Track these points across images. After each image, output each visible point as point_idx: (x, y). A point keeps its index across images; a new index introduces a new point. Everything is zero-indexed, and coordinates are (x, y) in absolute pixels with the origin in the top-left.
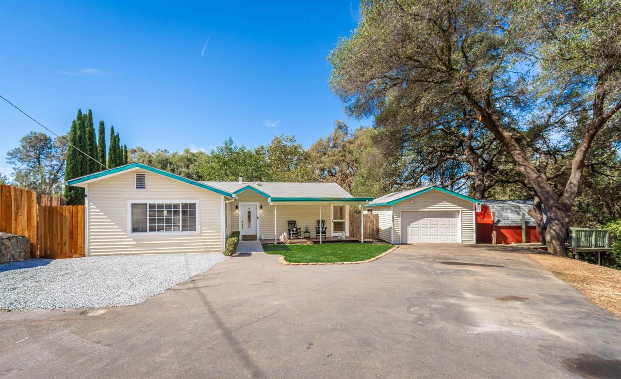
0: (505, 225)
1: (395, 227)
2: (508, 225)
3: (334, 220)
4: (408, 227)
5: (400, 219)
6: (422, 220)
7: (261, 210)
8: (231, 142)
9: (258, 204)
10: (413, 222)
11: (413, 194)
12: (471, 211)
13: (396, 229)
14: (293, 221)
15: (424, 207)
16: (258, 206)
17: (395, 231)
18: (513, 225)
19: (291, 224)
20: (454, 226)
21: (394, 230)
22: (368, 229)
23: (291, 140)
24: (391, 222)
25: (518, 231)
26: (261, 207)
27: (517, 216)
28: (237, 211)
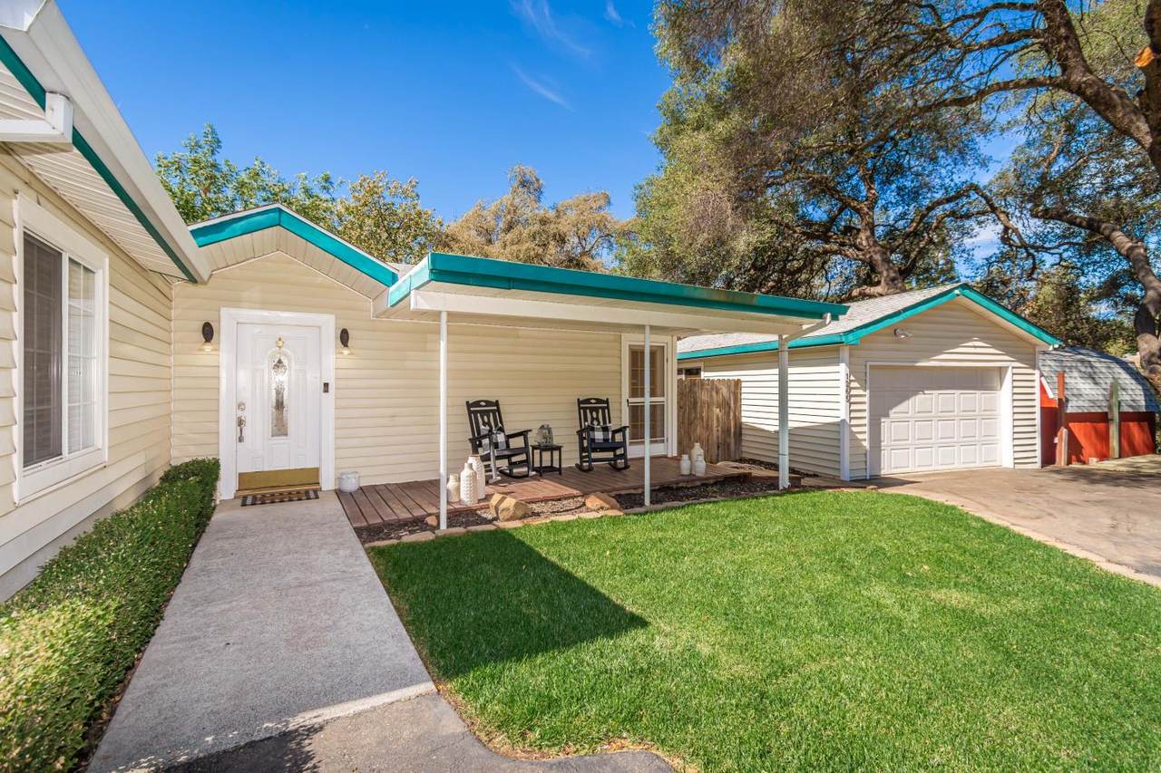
0: (1080, 411)
1: (853, 422)
2: (1086, 411)
3: (631, 400)
4: (883, 420)
5: (867, 393)
6: (919, 398)
7: (346, 352)
8: (216, 144)
9: (329, 324)
10: (896, 405)
11: (905, 310)
12: (1030, 371)
13: (854, 429)
14: (488, 403)
15: (931, 353)
16: (331, 335)
17: (853, 437)
18: (1093, 411)
19: (483, 413)
20: (990, 415)
21: (852, 432)
22: (715, 429)
23: (405, 195)
24: (843, 405)
25: (1101, 426)
26: (344, 337)
27: (1093, 386)
28: (208, 348)
